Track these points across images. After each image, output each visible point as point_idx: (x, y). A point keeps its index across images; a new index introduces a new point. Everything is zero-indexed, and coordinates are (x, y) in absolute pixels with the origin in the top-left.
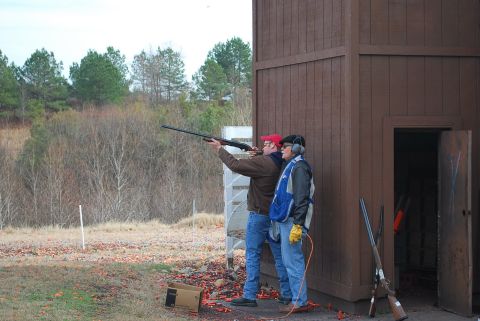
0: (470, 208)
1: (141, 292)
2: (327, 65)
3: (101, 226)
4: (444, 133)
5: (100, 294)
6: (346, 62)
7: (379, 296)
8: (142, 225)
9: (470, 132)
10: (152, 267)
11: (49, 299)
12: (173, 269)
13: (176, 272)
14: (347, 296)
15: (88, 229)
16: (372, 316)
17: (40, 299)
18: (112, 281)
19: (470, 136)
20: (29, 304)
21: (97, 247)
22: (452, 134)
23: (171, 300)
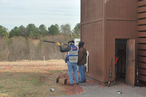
0: (134, 59)
1: (52, 79)
2: (98, 23)
3: (50, 60)
4: (128, 40)
5: (41, 79)
6: (103, 22)
7: (111, 81)
8: (59, 60)
9: (135, 40)
10: (57, 71)
11: (27, 80)
12: (61, 72)
13: (62, 73)
14: (103, 81)
15: (47, 61)
16: (109, 86)
17: (25, 80)
18: (45, 75)
19: (134, 41)
20: (21, 82)
21: (48, 65)
22: (130, 40)
23: (57, 81)
